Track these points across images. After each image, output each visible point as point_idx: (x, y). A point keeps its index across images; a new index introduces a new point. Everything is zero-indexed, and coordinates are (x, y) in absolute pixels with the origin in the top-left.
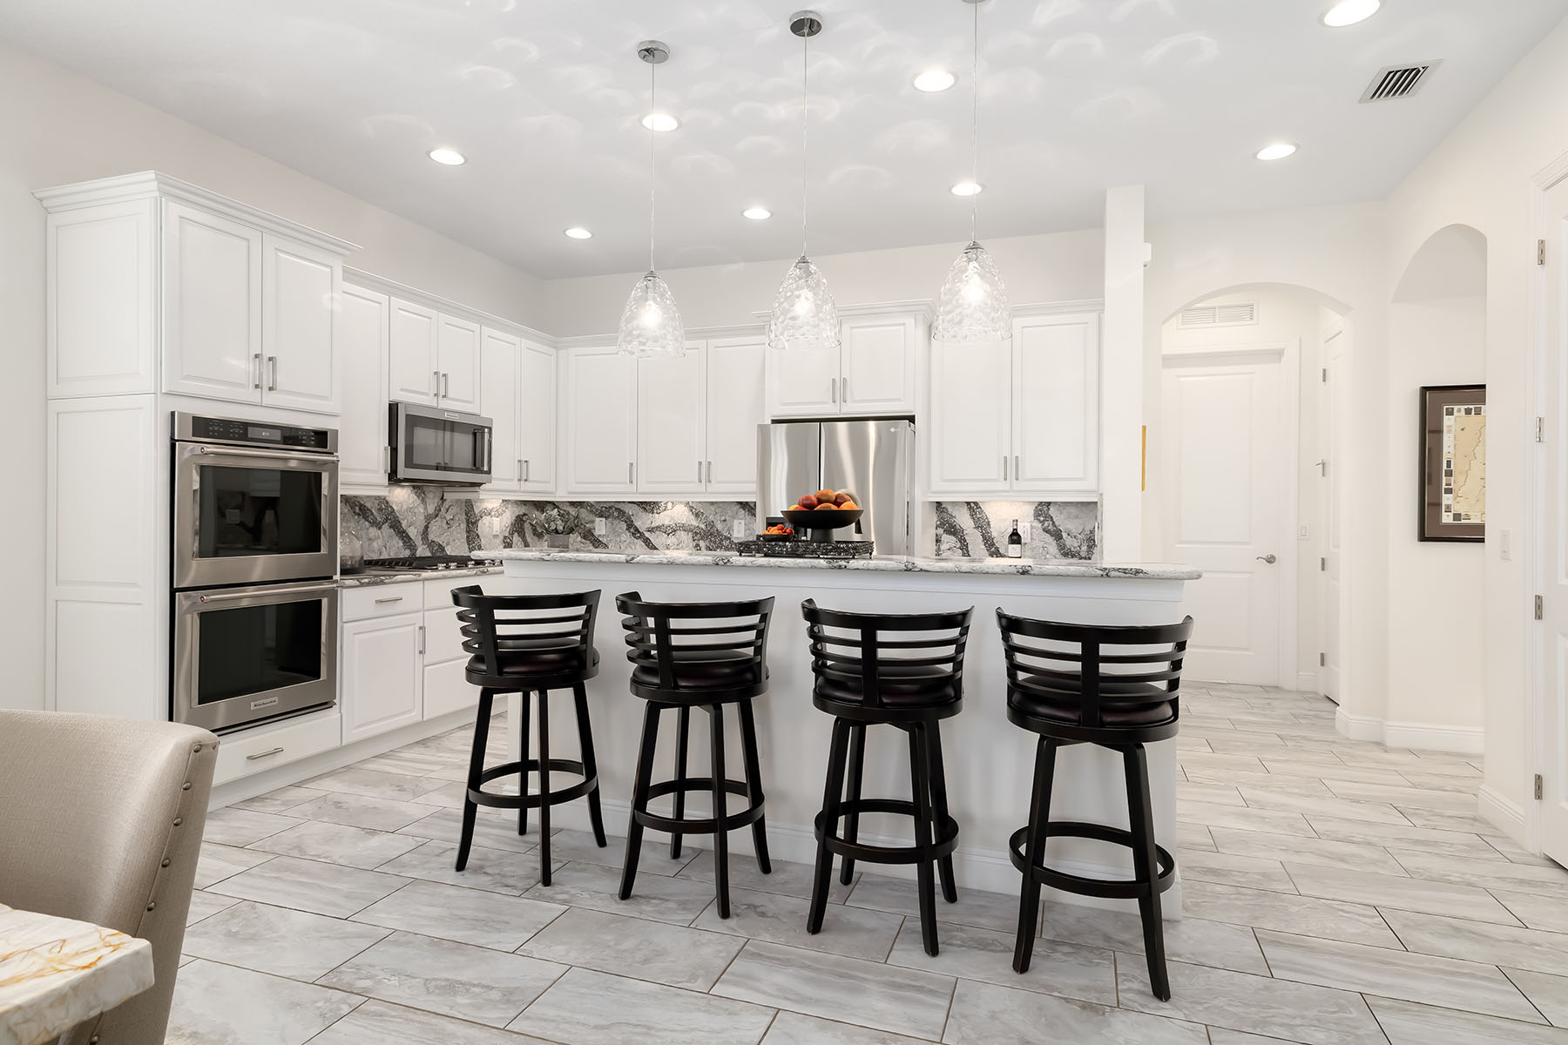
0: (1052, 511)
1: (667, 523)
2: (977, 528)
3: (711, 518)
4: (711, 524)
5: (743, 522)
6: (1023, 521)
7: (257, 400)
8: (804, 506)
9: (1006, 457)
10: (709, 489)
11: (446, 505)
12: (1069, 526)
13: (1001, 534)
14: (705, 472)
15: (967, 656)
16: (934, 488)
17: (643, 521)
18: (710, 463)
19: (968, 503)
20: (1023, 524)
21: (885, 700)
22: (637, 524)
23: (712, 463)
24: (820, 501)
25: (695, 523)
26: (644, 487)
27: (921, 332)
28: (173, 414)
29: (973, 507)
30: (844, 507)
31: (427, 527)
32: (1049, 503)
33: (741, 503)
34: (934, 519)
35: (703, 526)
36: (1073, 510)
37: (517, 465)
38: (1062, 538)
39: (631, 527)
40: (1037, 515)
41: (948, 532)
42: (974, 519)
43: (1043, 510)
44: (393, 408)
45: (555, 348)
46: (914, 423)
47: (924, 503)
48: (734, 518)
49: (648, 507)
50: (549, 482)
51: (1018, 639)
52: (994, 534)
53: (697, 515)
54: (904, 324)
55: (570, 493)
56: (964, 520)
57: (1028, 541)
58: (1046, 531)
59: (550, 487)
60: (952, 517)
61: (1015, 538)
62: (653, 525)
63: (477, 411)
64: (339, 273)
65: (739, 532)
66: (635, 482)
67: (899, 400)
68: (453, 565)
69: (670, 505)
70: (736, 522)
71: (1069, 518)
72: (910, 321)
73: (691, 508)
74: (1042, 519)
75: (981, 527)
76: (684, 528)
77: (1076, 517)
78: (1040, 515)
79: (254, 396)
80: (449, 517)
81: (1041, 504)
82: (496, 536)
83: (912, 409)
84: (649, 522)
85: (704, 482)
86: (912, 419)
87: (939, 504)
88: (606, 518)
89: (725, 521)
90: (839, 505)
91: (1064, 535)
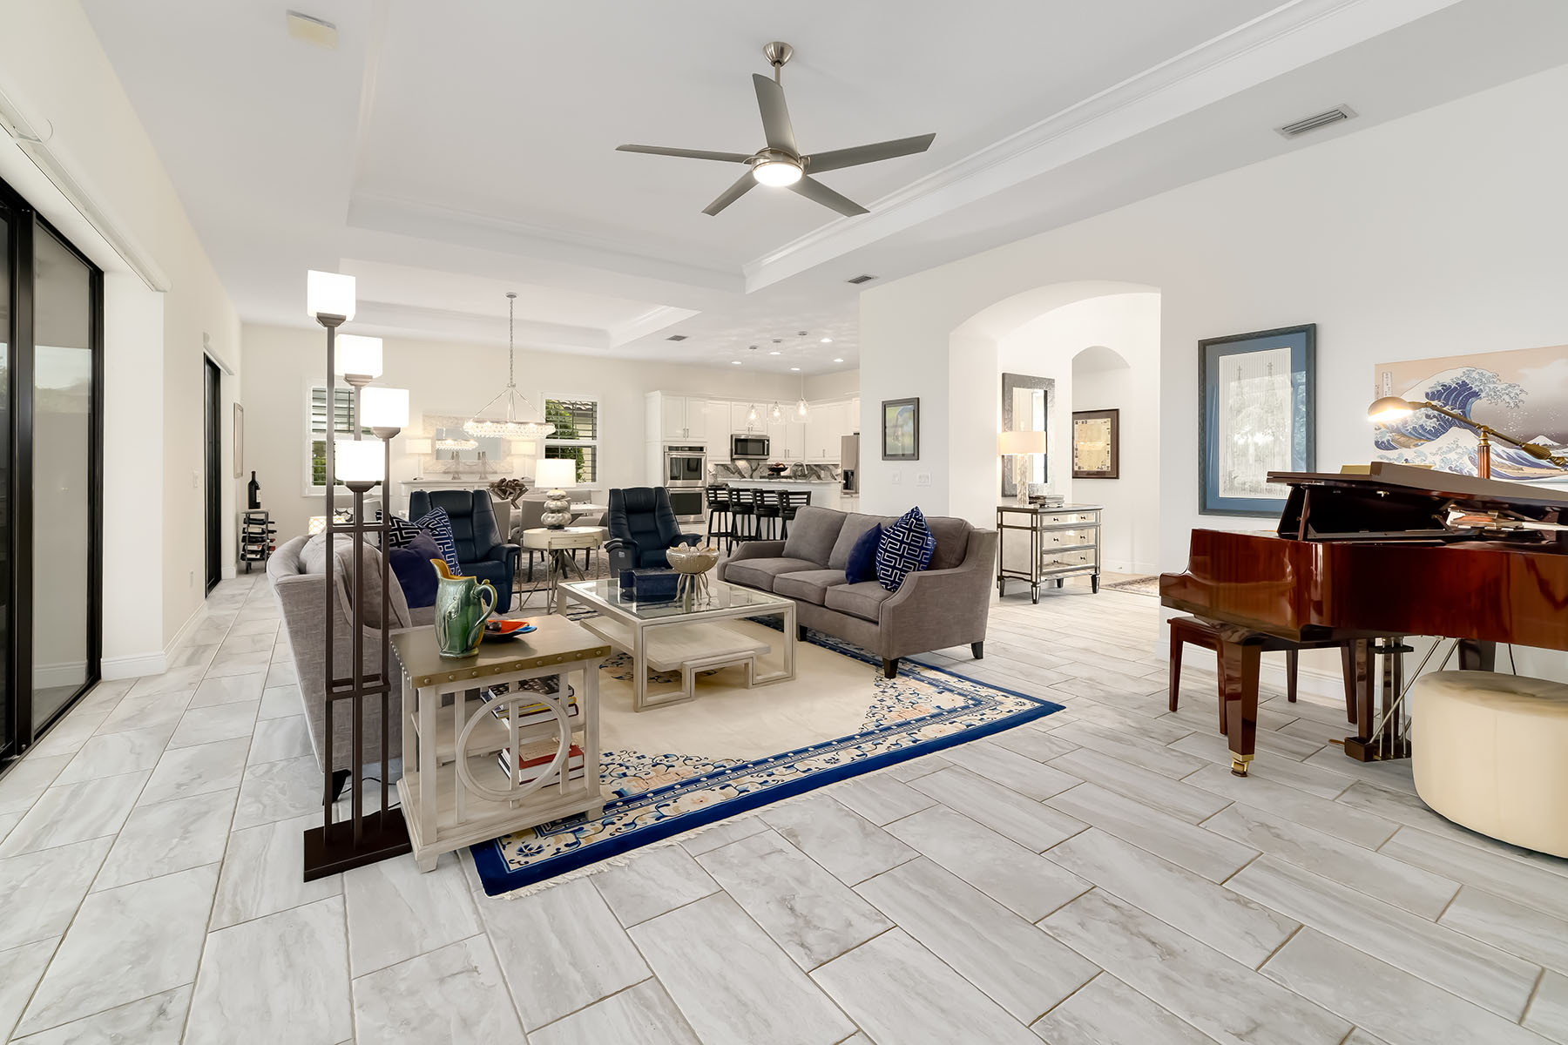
28: (664, 446)
44: (732, 437)
63: (762, 434)
79: (683, 439)
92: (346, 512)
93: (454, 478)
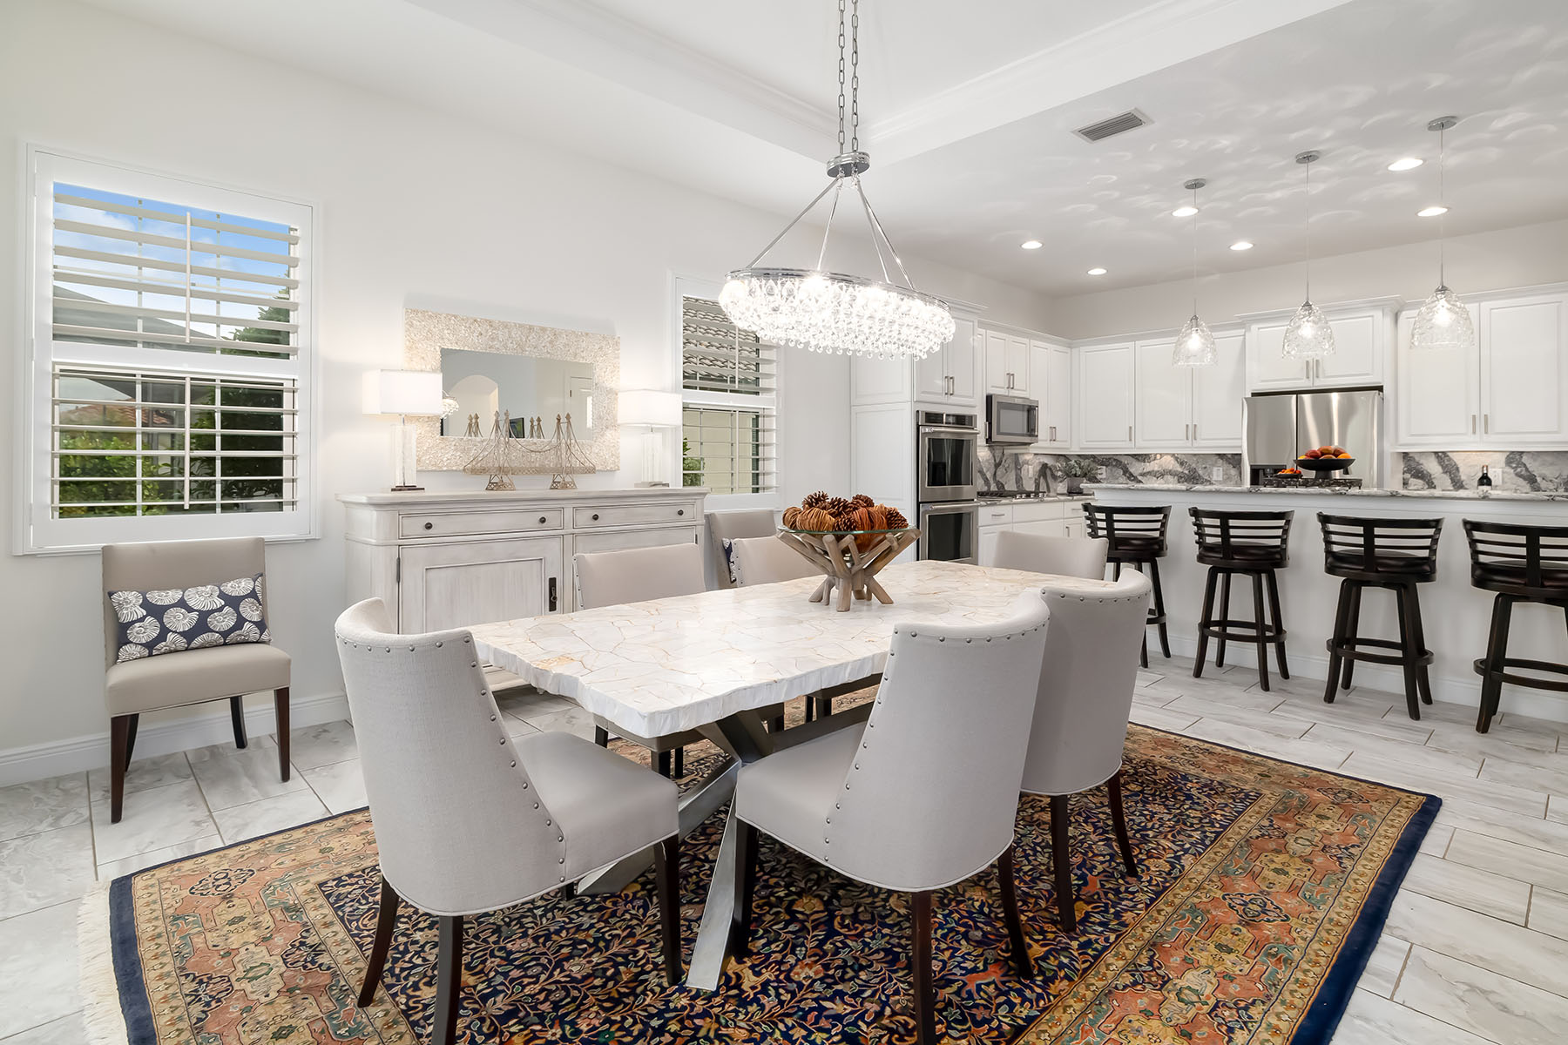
0: (1525, 459)
1: (1156, 469)
2: (1445, 473)
3: (1194, 466)
4: (1194, 471)
5: (1221, 469)
6: (1494, 467)
7: (945, 401)
8: (1311, 456)
9: (1474, 416)
10: (1195, 445)
11: (1005, 458)
12: (1544, 472)
13: (1471, 478)
14: (1192, 432)
15: (1440, 547)
16: (1401, 442)
17: (1136, 468)
18: (1195, 426)
19: (1436, 453)
20: (1494, 470)
21: (1380, 569)
22: (1132, 470)
23: (1198, 426)
24: (1323, 454)
25: (1179, 469)
26: (1140, 443)
27: (1389, 321)
28: (918, 412)
29: (1441, 457)
30: (1340, 457)
31: (995, 474)
32: (1522, 452)
33: (1219, 455)
34: (1401, 466)
35: (1187, 472)
36: (1549, 459)
37: (1049, 430)
38: (1536, 481)
39: (1126, 471)
40: (1509, 462)
41: (1414, 476)
42: (1442, 466)
43: (1514, 459)
44: (989, 399)
45: (1069, 347)
46: (1382, 391)
47: (1392, 454)
48: (1213, 465)
49: (1141, 458)
50: (1066, 441)
51: (1477, 535)
52: (1463, 478)
53: (1182, 464)
54: (1372, 316)
55: (1081, 448)
56: (1433, 467)
57: (1500, 483)
58: (1519, 475)
59: (1066, 445)
60: (1418, 464)
61: (1485, 480)
62: (1145, 471)
63: (1027, 396)
64: (976, 324)
65: (1218, 476)
66: (1133, 439)
67: (1367, 374)
68: (1024, 496)
69: (1158, 456)
70: (1215, 469)
71: (1544, 464)
72: (1378, 314)
73: (1176, 459)
74: (1514, 465)
75: (1450, 473)
76: (1170, 473)
77: (1552, 464)
78: (1511, 463)
79: (944, 399)
80: (1007, 466)
81: (1512, 452)
82: (1030, 478)
83: (1380, 381)
84: (1141, 469)
85: (1190, 439)
86: (1380, 389)
87: (1405, 455)
88: (1107, 466)
89: (1205, 468)
90: (1336, 456)
91: (1539, 479)
92: (182, 604)
93: (492, 486)
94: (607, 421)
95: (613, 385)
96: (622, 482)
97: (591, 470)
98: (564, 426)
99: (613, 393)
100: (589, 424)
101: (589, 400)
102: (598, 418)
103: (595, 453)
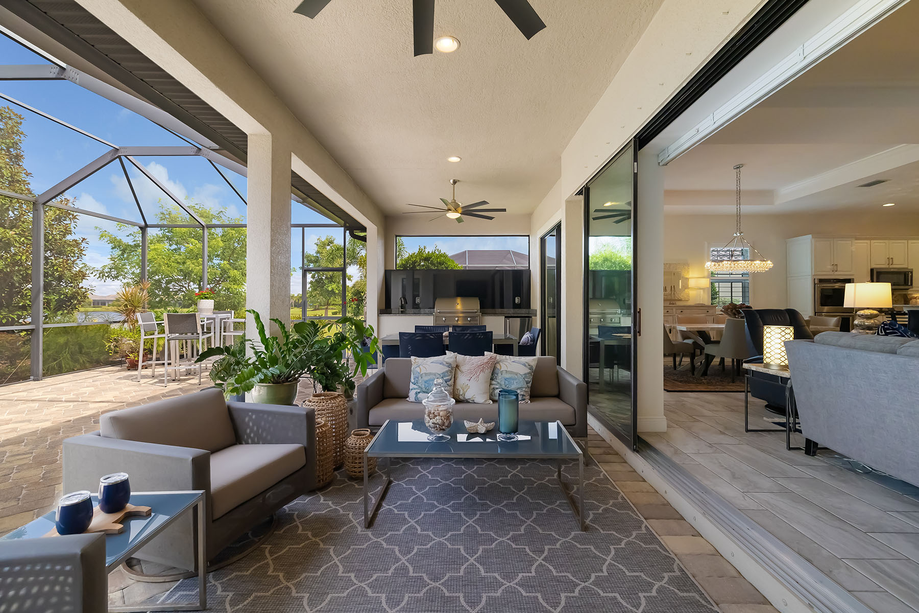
7: (833, 274)
28: (815, 279)
44: (872, 270)
63: (904, 267)
94: (686, 286)
95: (687, 277)
96: (690, 303)
97: (680, 300)
98: (673, 289)
99: (688, 279)
100: (680, 287)
101: (680, 281)
102: (683, 286)
103: (682, 296)
